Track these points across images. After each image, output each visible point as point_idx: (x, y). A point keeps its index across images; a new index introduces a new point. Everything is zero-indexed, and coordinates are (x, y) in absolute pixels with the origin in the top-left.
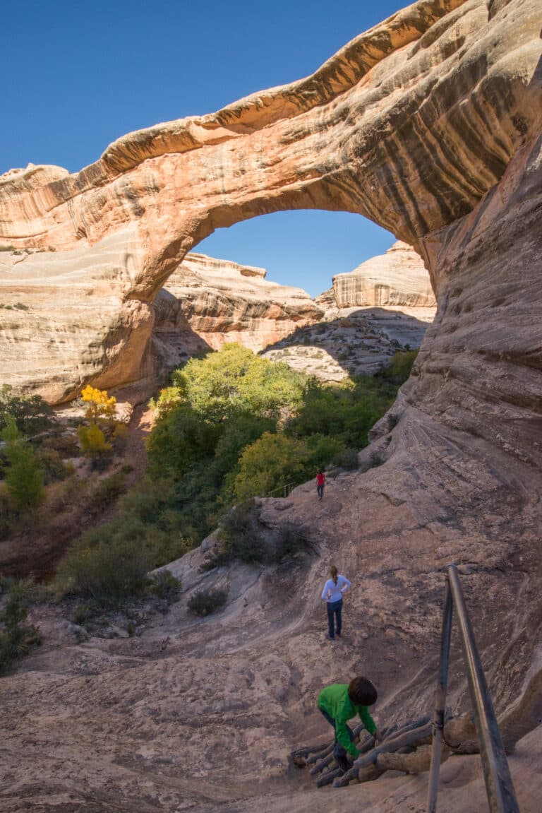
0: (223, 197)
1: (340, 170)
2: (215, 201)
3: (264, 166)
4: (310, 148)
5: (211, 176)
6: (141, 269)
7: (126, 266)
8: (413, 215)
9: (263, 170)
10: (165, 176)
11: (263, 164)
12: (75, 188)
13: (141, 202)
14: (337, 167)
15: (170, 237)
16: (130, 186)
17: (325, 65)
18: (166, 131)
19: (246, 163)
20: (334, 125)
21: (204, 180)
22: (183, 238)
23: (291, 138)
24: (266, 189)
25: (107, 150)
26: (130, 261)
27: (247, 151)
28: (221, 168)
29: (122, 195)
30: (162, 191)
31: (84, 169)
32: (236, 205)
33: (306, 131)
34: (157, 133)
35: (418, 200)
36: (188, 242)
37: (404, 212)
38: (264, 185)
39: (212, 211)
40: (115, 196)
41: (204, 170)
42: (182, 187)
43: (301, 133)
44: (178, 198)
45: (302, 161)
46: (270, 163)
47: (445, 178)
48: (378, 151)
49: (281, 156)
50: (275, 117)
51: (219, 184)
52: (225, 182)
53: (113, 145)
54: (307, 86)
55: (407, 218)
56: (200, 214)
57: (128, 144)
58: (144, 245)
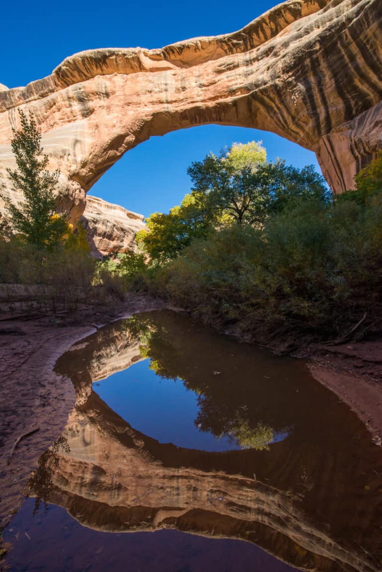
0: (166, 105)
1: (268, 85)
2: (159, 108)
3: (201, 86)
4: (239, 75)
5: (157, 90)
6: (88, 154)
7: (74, 149)
8: (322, 116)
9: (200, 89)
10: (116, 85)
11: (201, 84)
12: (19, 98)
13: (90, 104)
14: (265, 84)
15: (118, 131)
16: (82, 90)
17: (253, 22)
18: (120, 53)
19: (187, 83)
20: (258, 60)
21: (150, 92)
22: (128, 135)
23: (223, 69)
24: (202, 101)
25: (63, 63)
26: (78, 146)
27: (188, 75)
28: (166, 85)
29: (73, 98)
30: (111, 97)
31: (32, 83)
32: (177, 112)
33: (236, 64)
34: (112, 54)
35: (329, 104)
36: (131, 139)
37: (316, 115)
38: (201, 98)
39: (156, 115)
40: (66, 98)
41: (151, 85)
42: (130, 95)
43: (231, 66)
44: (127, 102)
45: (233, 82)
46: (206, 84)
47: (357, 82)
48: (304, 67)
49: (216, 79)
50: (206, 59)
51: (163, 96)
52: (169, 94)
53: (69, 58)
54: (237, 36)
55: (317, 119)
56: (146, 116)
57: (84, 59)
58: (93, 135)
